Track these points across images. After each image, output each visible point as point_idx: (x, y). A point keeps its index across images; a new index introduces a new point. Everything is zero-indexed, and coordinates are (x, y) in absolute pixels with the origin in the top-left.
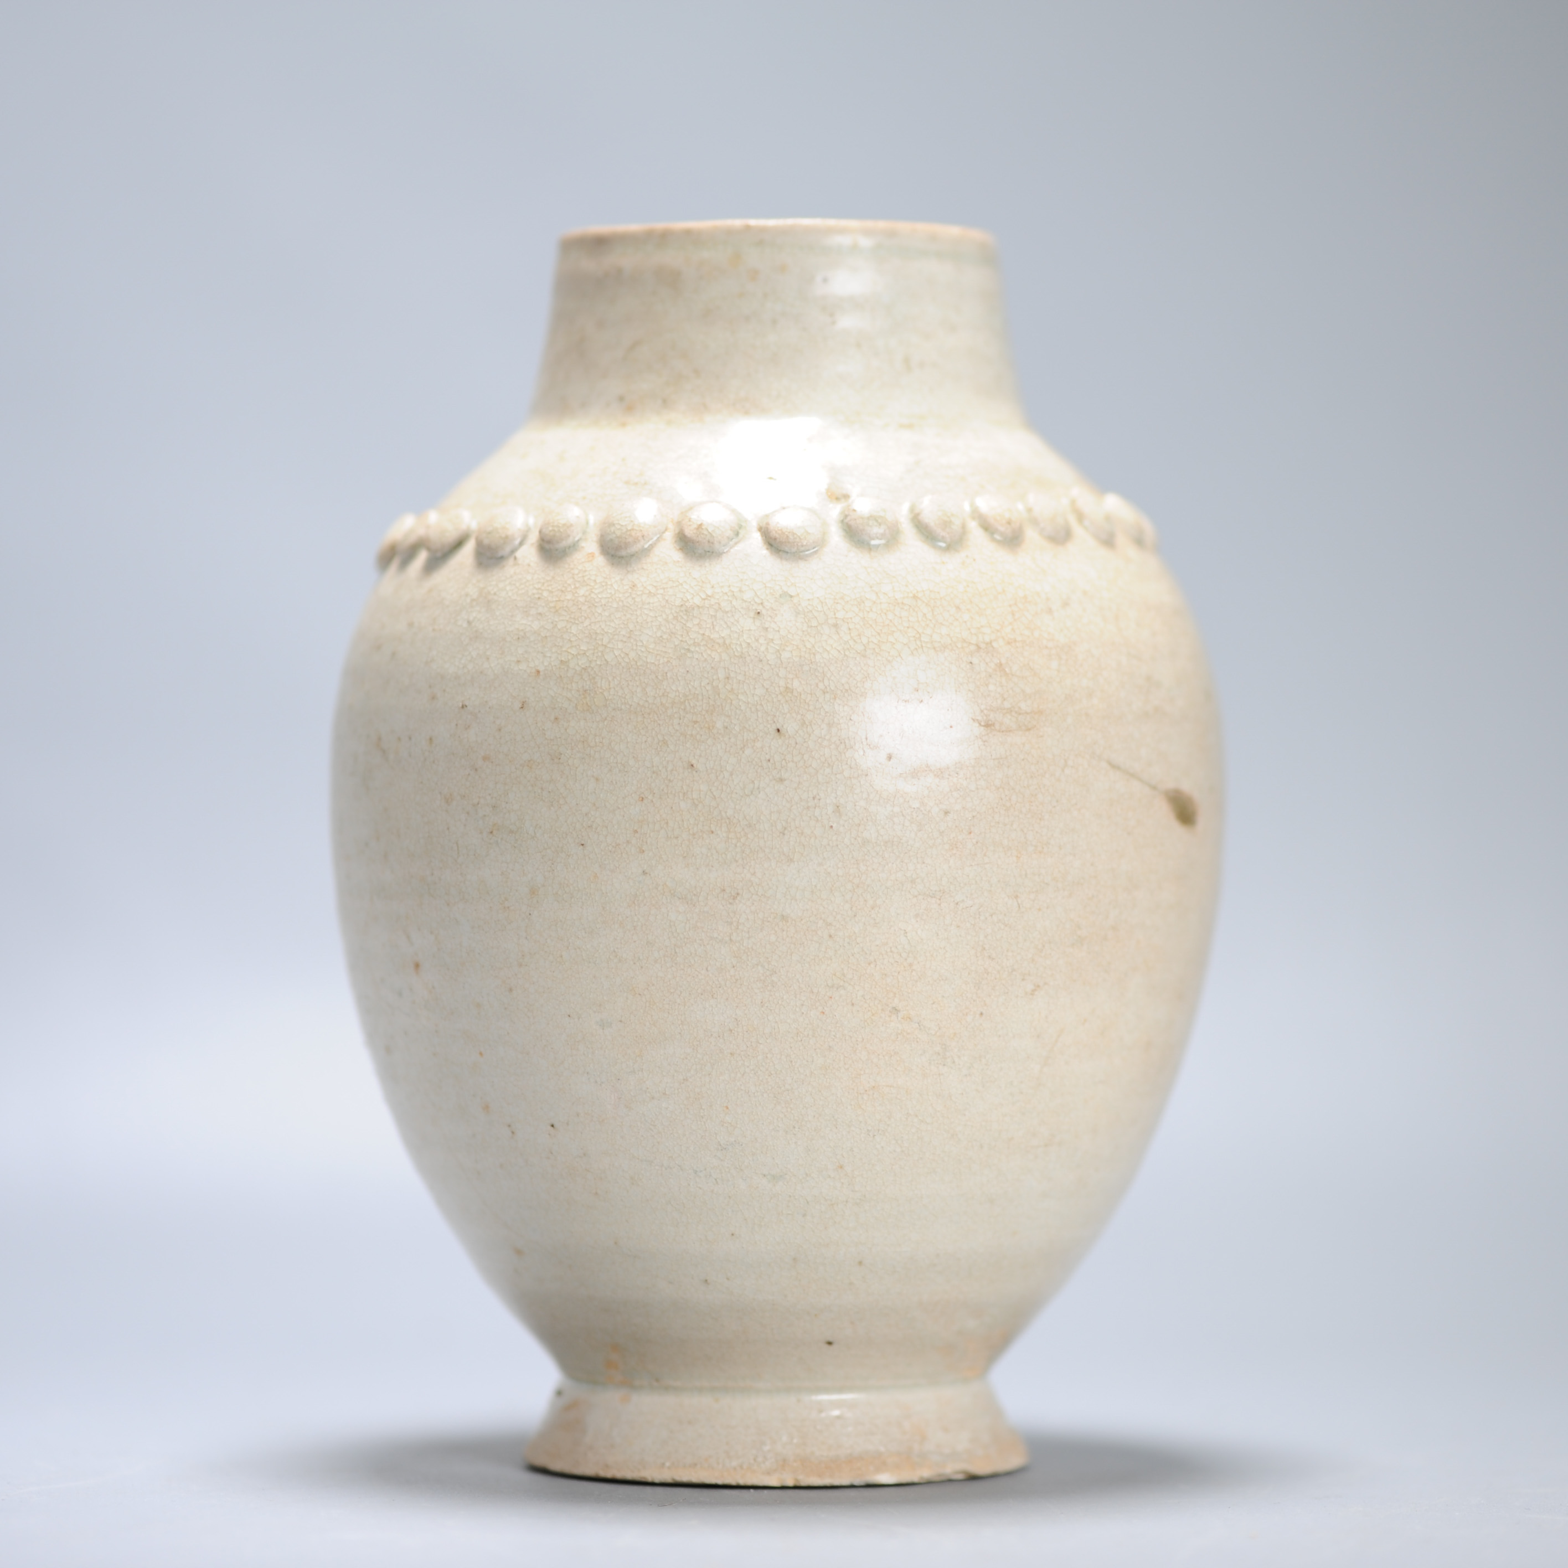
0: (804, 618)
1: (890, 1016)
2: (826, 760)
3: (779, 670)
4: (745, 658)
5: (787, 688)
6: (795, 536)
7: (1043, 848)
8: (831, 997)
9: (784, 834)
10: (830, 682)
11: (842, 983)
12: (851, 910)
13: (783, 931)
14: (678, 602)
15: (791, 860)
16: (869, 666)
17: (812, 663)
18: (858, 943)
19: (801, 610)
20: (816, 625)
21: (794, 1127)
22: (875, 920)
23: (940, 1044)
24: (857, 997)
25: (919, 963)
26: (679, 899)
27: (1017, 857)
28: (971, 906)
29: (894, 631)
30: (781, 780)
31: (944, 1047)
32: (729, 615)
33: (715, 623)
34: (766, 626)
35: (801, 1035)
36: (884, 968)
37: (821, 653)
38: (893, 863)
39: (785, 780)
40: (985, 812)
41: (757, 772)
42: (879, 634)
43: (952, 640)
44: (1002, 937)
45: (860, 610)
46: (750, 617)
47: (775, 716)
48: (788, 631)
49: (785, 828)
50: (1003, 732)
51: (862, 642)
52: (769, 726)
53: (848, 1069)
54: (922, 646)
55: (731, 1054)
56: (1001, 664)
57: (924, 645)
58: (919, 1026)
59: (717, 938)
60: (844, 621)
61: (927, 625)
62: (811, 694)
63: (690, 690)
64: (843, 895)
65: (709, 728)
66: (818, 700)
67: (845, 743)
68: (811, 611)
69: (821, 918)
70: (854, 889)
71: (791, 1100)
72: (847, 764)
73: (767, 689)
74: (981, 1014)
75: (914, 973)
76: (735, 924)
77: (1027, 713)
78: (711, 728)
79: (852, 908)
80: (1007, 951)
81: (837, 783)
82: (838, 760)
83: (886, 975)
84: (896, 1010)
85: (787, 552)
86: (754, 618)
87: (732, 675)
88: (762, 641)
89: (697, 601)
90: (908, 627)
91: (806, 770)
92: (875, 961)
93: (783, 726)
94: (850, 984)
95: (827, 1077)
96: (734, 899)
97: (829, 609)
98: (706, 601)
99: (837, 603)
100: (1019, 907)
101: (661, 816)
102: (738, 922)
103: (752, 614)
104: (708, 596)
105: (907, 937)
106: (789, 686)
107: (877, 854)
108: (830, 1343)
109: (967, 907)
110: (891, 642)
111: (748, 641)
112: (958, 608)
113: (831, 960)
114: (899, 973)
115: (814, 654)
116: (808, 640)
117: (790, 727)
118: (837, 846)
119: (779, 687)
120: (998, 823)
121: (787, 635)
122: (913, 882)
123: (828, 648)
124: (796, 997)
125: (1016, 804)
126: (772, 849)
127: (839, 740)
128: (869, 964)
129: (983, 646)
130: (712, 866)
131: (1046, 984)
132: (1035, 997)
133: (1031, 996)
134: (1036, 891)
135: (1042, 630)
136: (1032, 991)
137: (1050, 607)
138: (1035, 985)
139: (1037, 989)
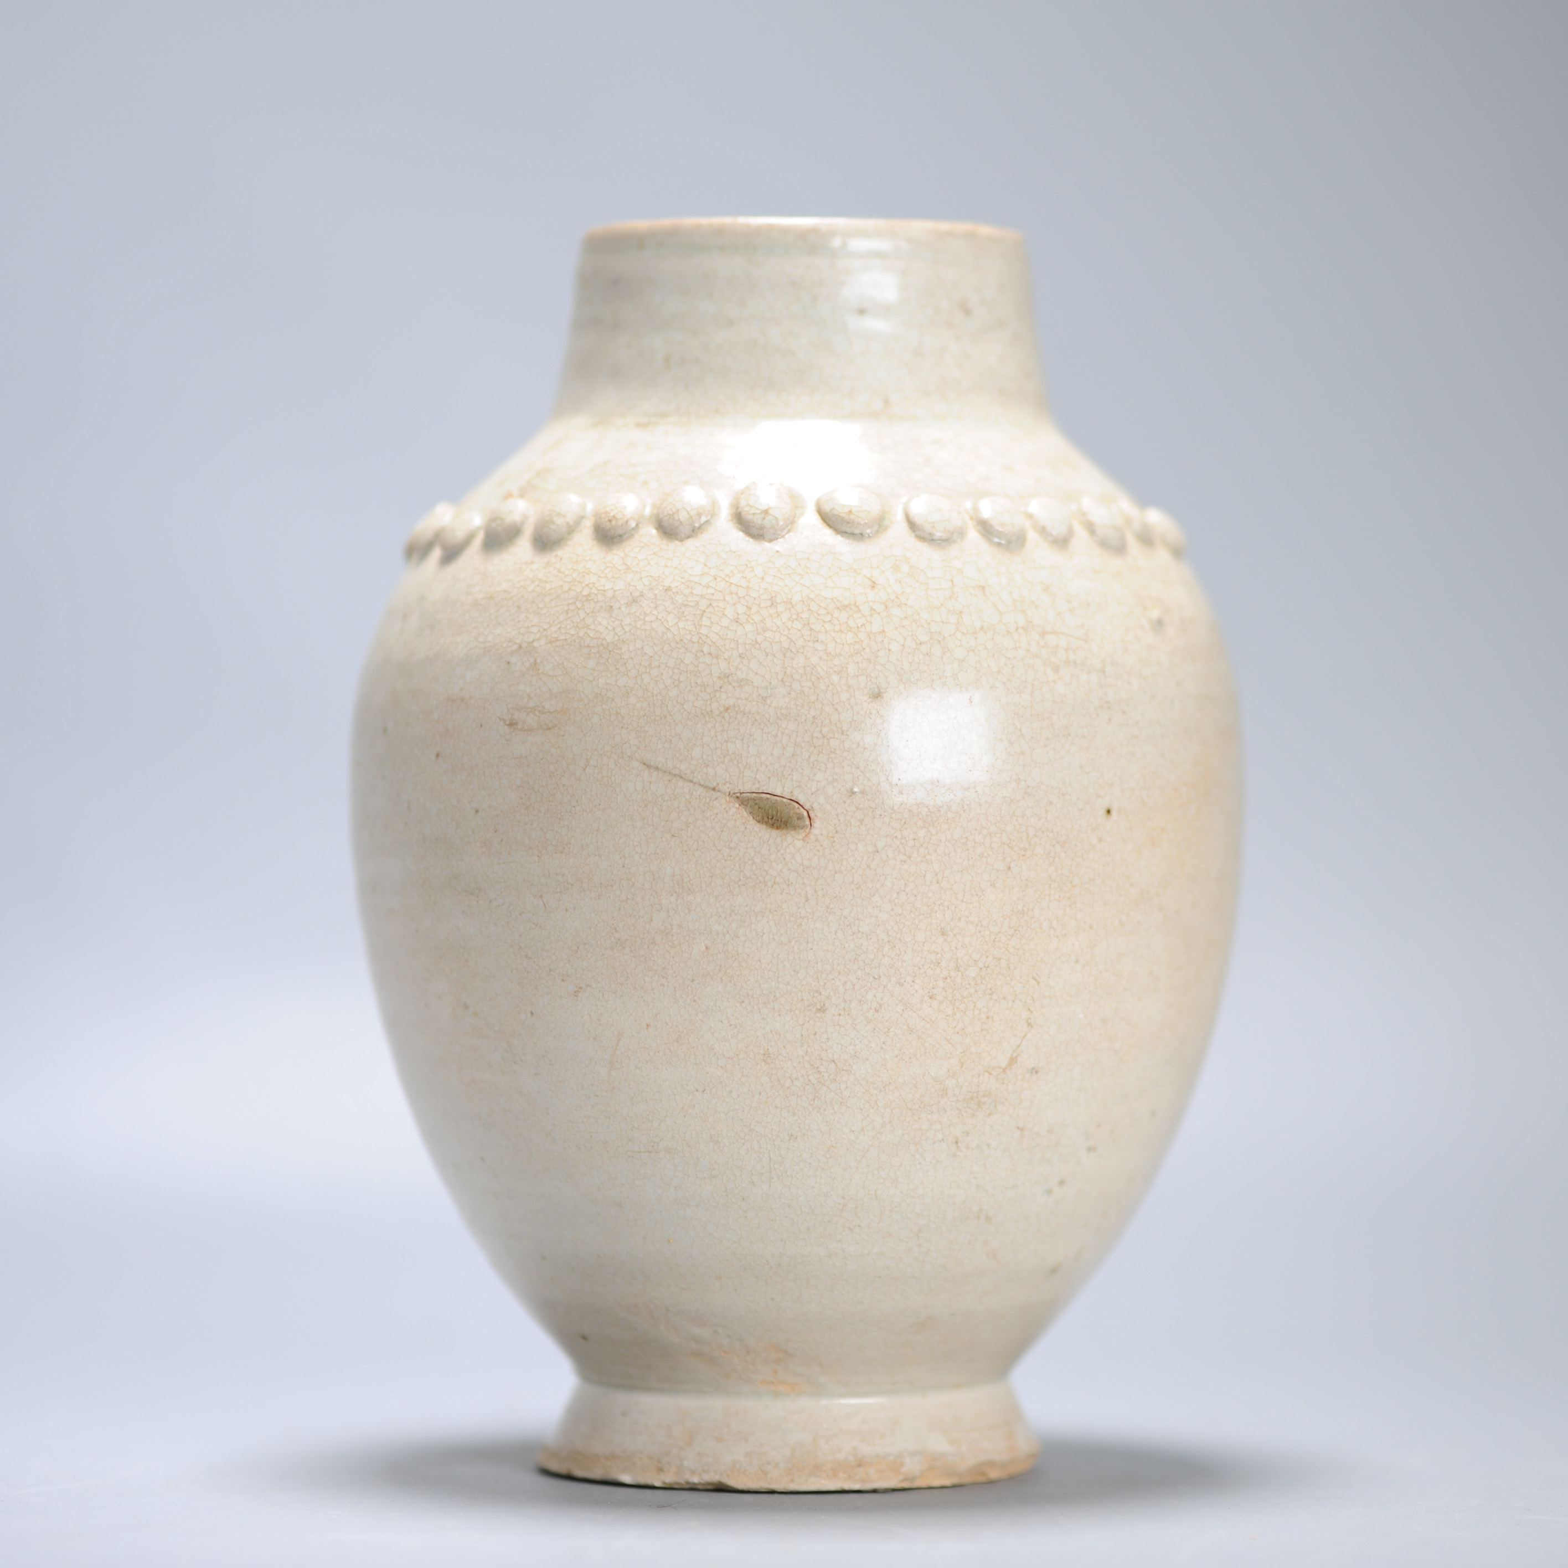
1: (462, 1012)
7: (564, 848)
23: (505, 1041)
27: (538, 856)
28: (504, 905)
31: (509, 1044)
40: (508, 811)
43: (501, 640)
44: (535, 936)
50: (524, 731)
56: (535, 663)
57: (478, 645)
58: (486, 1022)
61: (488, 625)
74: (532, 1013)
77: (550, 712)
80: (542, 951)
84: (466, 1005)
100: (545, 906)
109: (500, 905)
112: (519, 608)
120: (520, 822)
122: (457, 878)
125: (535, 803)
129: (525, 645)
131: (588, 986)
132: (579, 999)
133: (575, 998)
134: (561, 892)
135: (590, 629)
136: (575, 992)
137: (612, 605)
138: (576, 986)
139: (580, 990)
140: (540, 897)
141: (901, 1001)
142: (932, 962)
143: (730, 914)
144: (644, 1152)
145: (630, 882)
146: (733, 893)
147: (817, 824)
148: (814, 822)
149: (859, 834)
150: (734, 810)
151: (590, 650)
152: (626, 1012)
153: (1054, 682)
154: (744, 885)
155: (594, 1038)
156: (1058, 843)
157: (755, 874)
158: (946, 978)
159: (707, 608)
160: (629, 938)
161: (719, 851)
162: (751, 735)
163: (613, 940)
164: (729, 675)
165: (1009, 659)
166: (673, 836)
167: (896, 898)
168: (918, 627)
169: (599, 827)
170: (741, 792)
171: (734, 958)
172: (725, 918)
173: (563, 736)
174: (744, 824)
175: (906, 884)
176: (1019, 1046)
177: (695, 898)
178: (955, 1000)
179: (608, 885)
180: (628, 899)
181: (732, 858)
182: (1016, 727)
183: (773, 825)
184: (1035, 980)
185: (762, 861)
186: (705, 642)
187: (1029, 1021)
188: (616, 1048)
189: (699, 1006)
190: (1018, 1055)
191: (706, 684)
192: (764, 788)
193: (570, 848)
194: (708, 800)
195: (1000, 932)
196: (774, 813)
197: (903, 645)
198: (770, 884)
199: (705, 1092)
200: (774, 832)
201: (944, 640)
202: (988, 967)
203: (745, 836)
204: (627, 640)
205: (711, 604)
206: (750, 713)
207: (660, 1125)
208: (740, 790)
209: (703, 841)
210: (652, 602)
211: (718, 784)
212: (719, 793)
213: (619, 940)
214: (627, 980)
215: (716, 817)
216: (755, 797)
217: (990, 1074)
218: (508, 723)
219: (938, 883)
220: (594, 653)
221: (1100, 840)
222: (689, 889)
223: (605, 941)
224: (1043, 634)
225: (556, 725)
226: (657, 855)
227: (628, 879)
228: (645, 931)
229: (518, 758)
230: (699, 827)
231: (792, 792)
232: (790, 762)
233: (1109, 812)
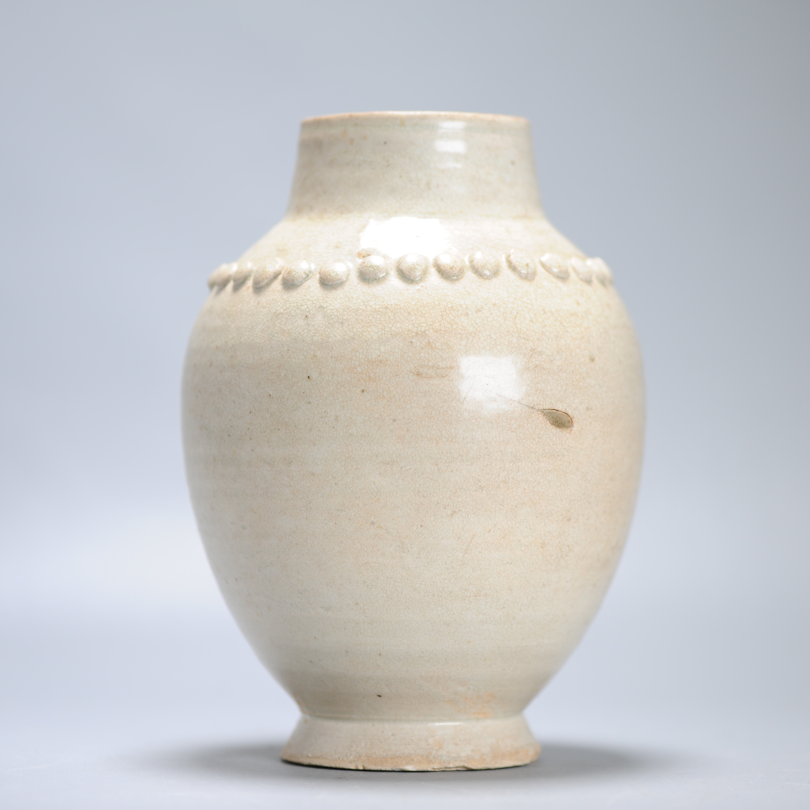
0: (327, 319)
1: (370, 526)
2: (331, 393)
3: (311, 346)
4: (297, 340)
5: (314, 355)
6: (331, 276)
7: (453, 439)
8: (339, 516)
9: (311, 431)
10: (335, 352)
11: (343, 508)
12: (345, 470)
13: (313, 481)
14: (273, 312)
15: (315, 444)
16: (355, 344)
17: (327, 342)
18: (350, 488)
19: (327, 315)
20: (332, 322)
21: (330, 583)
22: (357, 476)
23: (399, 541)
24: (352, 516)
25: (382, 498)
26: (267, 464)
27: (436, 444)
28: (410, 469)
29: (371, 326)
30: (310, 403)
31: (402, 543)
32: (294, 317)
33: (287, 322)
34: (309, 323)
35: (327, 535)
36: (364, 501)
37: (332, 337)
38: (365, 446)
39: (311, 403)
40: (416, 420)
41: (298, 399)
42: (363, 327)
43: (402, 330)
44: (430, 485)
45: (356, 314)
46: (303, 319)
47: (307, 370)
48: (319, 326)
49: (312, 428)
50: (427, 378)
51: (353, 331)
52: (304, 375)
53: (352, 553)
54: (385, 333)
55: (296, 544)
56: (429, 342)
57: (386, 333)
58: (387, 531)
59: (284, 484)
60: (346, 320)
61: (390, 322)
62: (325, 358)
63: (272, 357)
64: (341, 463)
65: (278, 376)
66: (328, 362)
67: (340, 383)
68: (331, 315)
69: (330, 475)
70: (346, 460)
71: (327, 569)
72: (341, 394)
73: (305, 356)
74: (421, 526)
75: (380, 504)
76: (291, 477)
77: (443, 368)
78: (279, 376)
79: (345, 469)
80: (434, 493)
81: (336, 404)
82: (336, 392)
83: (366, 504)
84: (373, 523)
85: (327, 285)
86: (304, 319)
87: (290, 349)
88: (306, 331)
89: (282, 311)
90: (379, 324)
91: (321, 397)
92: (359, 497)
93: (311, 375)
94: (347, 509)
95: (342, 557)
96: (290, 464)
97: (340, 314)
98: (286, 310)
99: (345, 311)
100: (439, 470)
101: (258, 421)
102: (292, 476)
103: (304, 317)
104: (287, 308)
105: (375, 485)
106: (316, 354)
107: (357, 441)
108: (380, 696)
109: (408, 470)
110: (368, 331)
111: (299, 331)
112: (409, 313)
113: (337, 496)
114: (372, 503)
115: (329, 338)
116: (327, 331)
117: (314, 375)
118: (337, 437)
119: (311, 354)
120: (424, 426)
121: (317, 328)
122: (377, 456)
123: (336, 335)
124: (322, 516)
125: (435, 416)
126: (306, 438)
127: (338, 382)
128: (357, 498)
129: (420, 333)
130: (280, 447)
131: (460, 511)
132: (454, 517)
133: (451, 517)
134: (449, 462)
135: (459, 325)
136: (451, 514)
137: (467, 312)
138: (453, 511)
139: (454, 513)
140: (436, 465)
143: (537, 472)
144: (472, 596)
145: (489, 456)
146: (539, 461)
148: (574, 424)
149: (590, 430)
150: (541, 418)
151: (462, 336)
152: (479, 524)
154: (544, 457)
155: (459, 538)
157: (549, 451)
159: (517, 314)
160: (486, 485)
161: (534, 439)
162: (548, 380)
163: (477, 486)
164: (535, 349)
166: (512, 432)
167: (601, 462)
169: (473, 428)
170: (544, 409)
171: (537, 495)
172: (535, 474)
173: (452, 380)
174: (545, 426)
175: (604, 455)
177: (522, 464)
179: (477, 458)
180: (488, 465)
181: (540, 443)
183: (557, 426)
185: (553, 445)
186: (520, 332)
188: (470, 543)
189: (517, 519)
191: (525, 354)
192: (554, 407)
193: (456, 439)
194: (530, 413)
196: (559, 420)
198: (556, 456)
199: (512, 564)
200: (558, 430)
203: (546, 432)
204: (481, 330)
205: (518, 313)
206: (546, 368)
207: (485, 582)
208: (544, 408)
209: (527, 435)
210: (488, 311)
211: (534, 405)
212: (535, 410)
213: (480, 486)
214: (483, 507)
215: (533, 422)
216: (550, 411)
218: (416, 373)
220: (464, 337)
222: (519, 459)
223: (473, 487)
225: (448, 375)
226: (504, 442)
227: (488, 455)
228: (495, 482)
229: (423, 392)
230: (525, 427)
231: (566, 409)
232: (564, 394)
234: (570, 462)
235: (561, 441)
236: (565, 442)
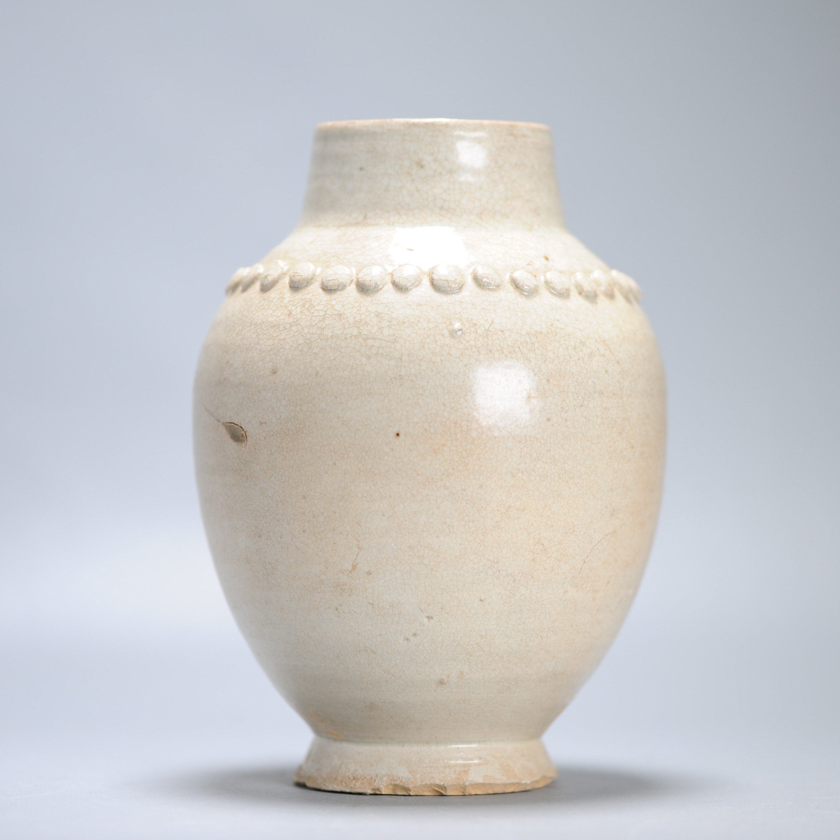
141: (290, 533)
142: (301, 513)
143: (227, 486)
146: (224, 475)
147: (249, 439)
149: (265, 445)
150: (224, 432)
153: (365, 365)
154: (227, 471)
156: (364, 451)
157: (231, 465)
158: (309, 522)
161: (220, 453)
162: (230, 393)
165: (342, 353)
167: (281, 479)
168: (301, 336)
170: (226, 422)
171: (228, 509)
172: (225, 488)
174: (227, 439)
175: (285, 471)
176: (356, 559)
178: (316, 533)
181: (224, 457)
182: (339, 389)
183: (235, 440)
184: (357, 524)
185: (233, 459)
187: (359, 546)
190: (357, 564)
192: (233, 420)
194: (217, 427)
195: (333, 498)
196: (236, 433)
197: (291, 346)
198: (236, 470)
200: (236, 444)
201: (310, 343)
202: (329, 516)
203: (228, 445)
206: (231, 381)
211: (220, 418)
212: (220, 423)
215: (219, 436)
216: (230, 425)
217: (343, 573)
219: (299, 471)
221: (392, 450)
224: (365, 340)
231: (241, 423)
232: (241, 407)
233: (398, 435)
234: (247, 477)
235: (238, 455)
236: (242, 457)
